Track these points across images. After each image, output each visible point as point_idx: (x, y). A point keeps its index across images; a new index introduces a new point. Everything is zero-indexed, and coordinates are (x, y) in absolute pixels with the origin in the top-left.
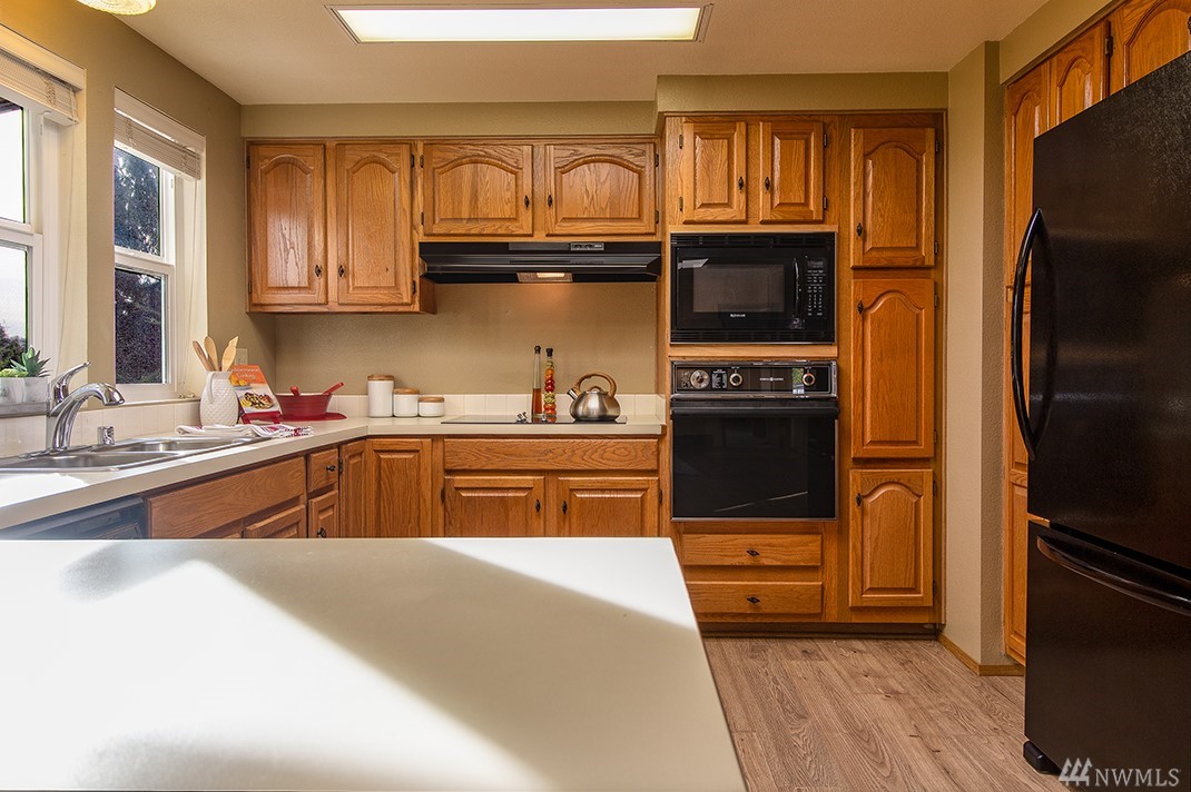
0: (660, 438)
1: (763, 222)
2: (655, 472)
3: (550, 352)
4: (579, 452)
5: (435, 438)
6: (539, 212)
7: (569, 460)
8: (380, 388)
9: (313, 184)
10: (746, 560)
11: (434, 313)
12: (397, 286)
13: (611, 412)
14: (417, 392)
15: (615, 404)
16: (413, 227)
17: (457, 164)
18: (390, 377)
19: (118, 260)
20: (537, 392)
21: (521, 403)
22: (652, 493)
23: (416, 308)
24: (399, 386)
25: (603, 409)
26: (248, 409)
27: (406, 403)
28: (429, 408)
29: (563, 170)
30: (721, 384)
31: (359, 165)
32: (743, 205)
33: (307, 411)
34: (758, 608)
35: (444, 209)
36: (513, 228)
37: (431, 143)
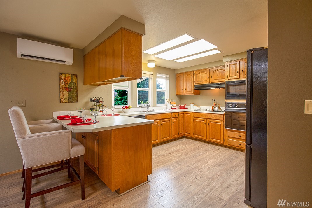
0: (224, 115)
1: (242, 78)
2: (223, 120)
3: (215, 100)
4: (211, 116)
5: (192, 112)
6: (210, 79)
7: (210, 117)
8: (192, 105)
9: (182, 78)
10: (239, 137)
11: (200, 94)
12: (192, 91)
13: (219, 110)
14: (197, 106)
15: (220, 109)
16: (194, 83)
17: (199, 73)
18: (193, 104)
19: (157, 91)
20: (213, 106)
21: (210, 108)
22: (222, 123)
23: (194, 94)
24: (194, 105)
25: (218, 110)
26: (172, 107)
27: (195, 107)
28: (198, 108)
29: (214, 72)
30: (234, 106)
31: (187, 75)
32: (238, 75)
33: (182, 108)
34: (241, 146)
35: (197, 80)
36: (207, 82)
37: (196, 71)
